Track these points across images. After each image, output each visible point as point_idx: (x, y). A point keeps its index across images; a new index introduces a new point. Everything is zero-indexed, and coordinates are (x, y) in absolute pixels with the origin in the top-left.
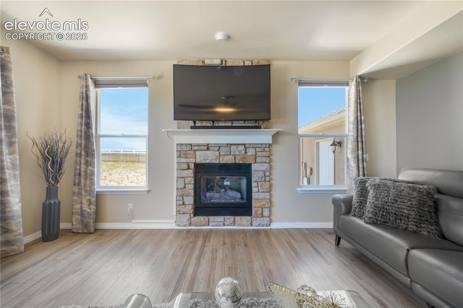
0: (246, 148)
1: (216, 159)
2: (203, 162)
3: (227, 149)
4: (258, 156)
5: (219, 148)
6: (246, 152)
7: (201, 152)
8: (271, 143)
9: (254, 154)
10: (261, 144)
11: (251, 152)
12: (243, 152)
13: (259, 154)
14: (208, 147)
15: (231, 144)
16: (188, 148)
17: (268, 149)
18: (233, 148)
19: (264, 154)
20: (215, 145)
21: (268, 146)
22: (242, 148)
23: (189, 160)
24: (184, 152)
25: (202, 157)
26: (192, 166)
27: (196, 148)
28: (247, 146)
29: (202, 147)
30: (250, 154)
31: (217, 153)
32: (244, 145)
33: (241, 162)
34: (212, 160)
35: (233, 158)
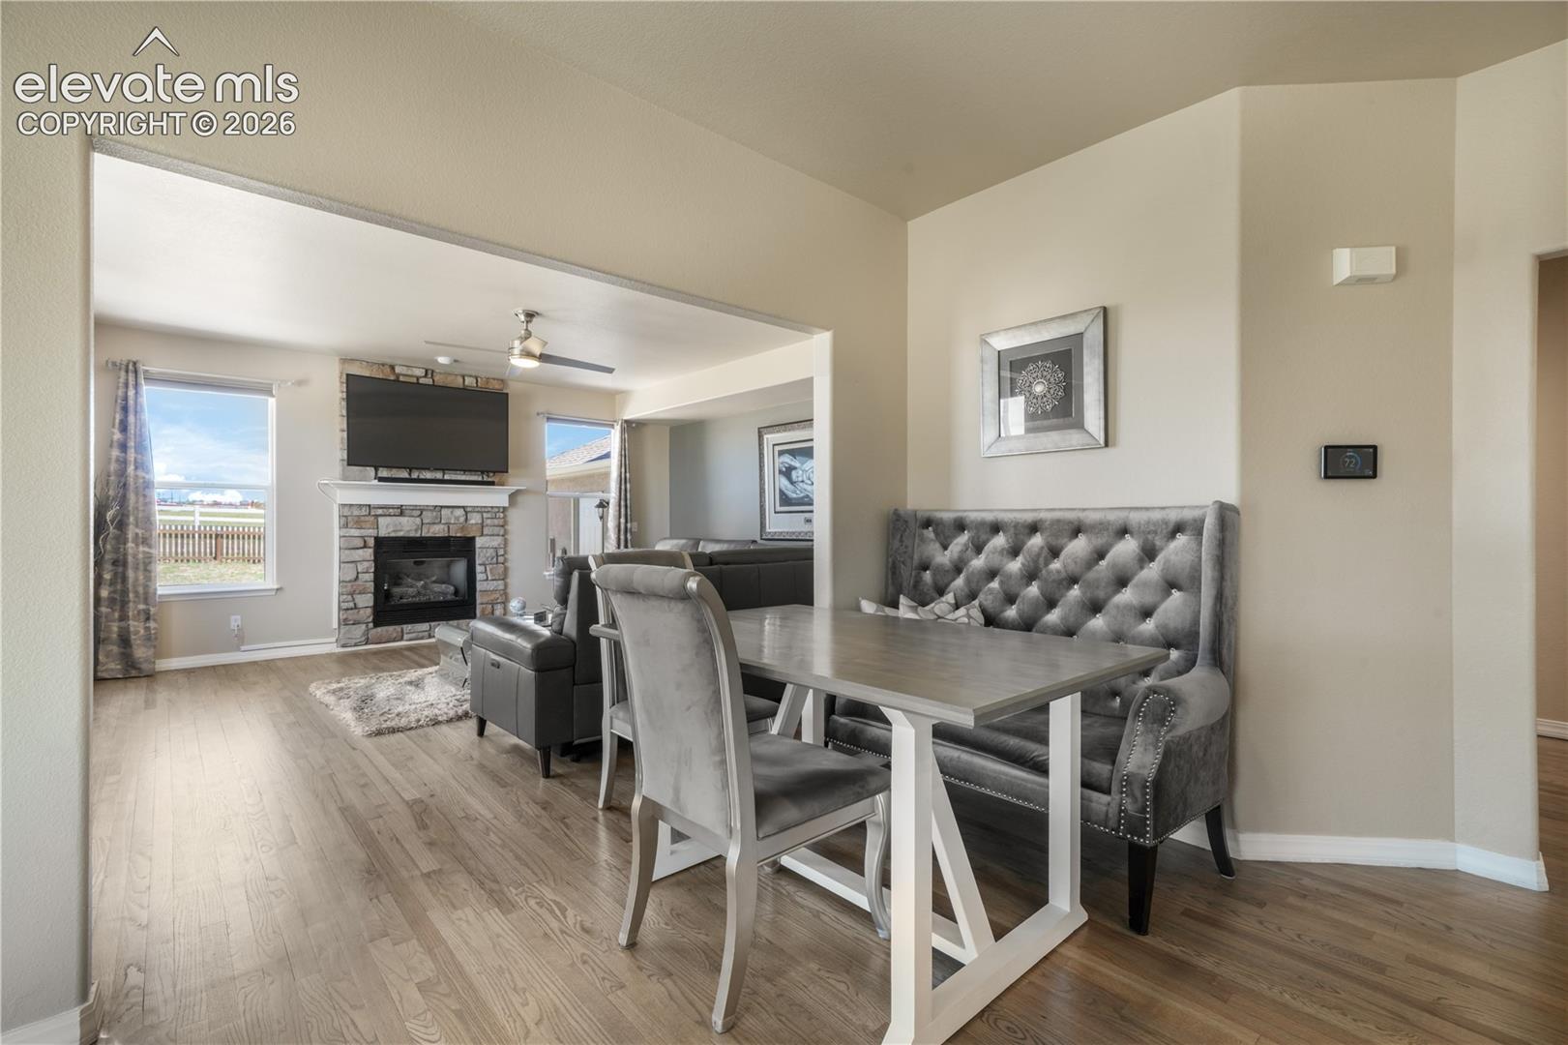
0: (466, 513)
1: (416, 530)
2: (393, 535)
3: (435, 514)
4: (487, 525)
5: (422, 513)
6: (466, 519)
7: (388, 518)
8: (507, 505)
9: (480, 522)
10: (492, 507)
11: (475, 519)
12: (462, 519)
13: (489, 522)
14: (401, 511)
15: (442, 507)
16: (364, 512)
17: (502, 515)
18: (444, 511)
19: (496, 522)
20: (415, 508)
21: (501, 510)
22: (460, 512)
23: (364, 532)
24: (356, 519)
25: (387, 527)
26: (371, 542)
27: (380, 512)
28: (469, 509)
29: (391, 510)
30: (473, 522)
31: (418, 520)
32: (463, 507)
33: (458, 535)
34: (408, 531)
35: (446, 529)
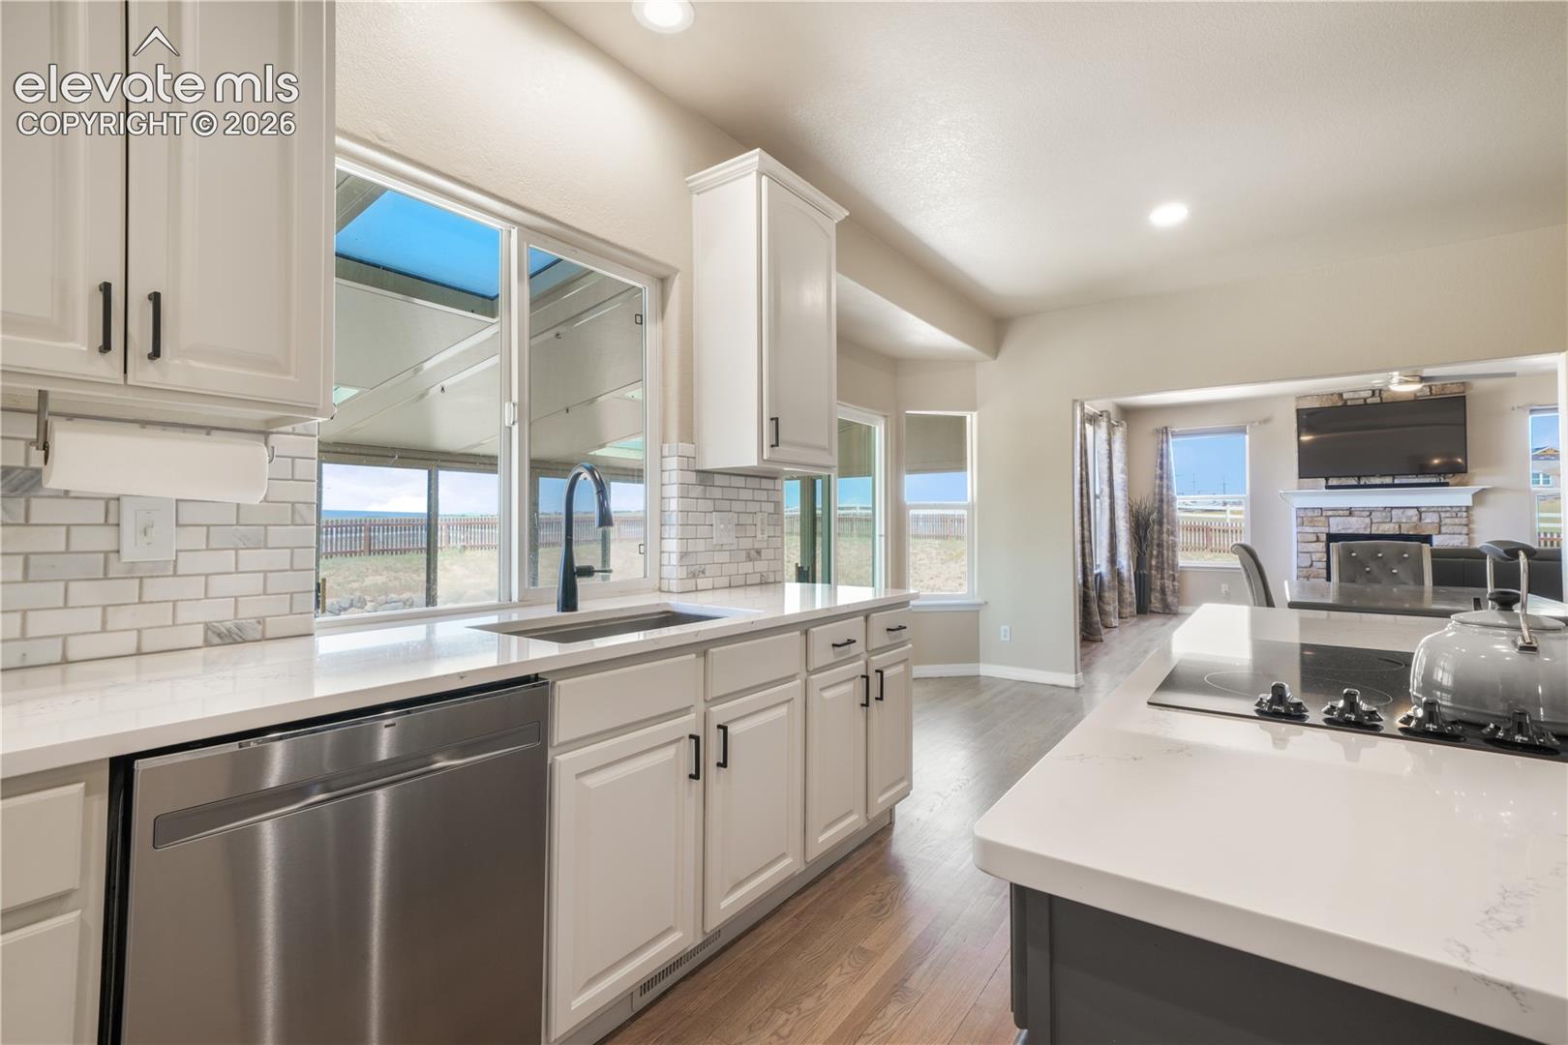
0: (1420, 513)
1: (1365, 528)
2: (1343, 532)
3: (1384, 514)
4: (1445, 524)
5: (1371, 514)
6: (1420, 519)
7: (1338, 518)
8: (1470, 504)
9: (1437, 520)
10: (1451, 507)
11: (1430, 518)
12: (1415, 519)
13: (1448, 521)
14: (1351, 512)
15: (1392, 508)
16: (1317, 513)
17: (1465, 514)
18: (1394, 512)
19: (1457, 521)
20: (1364, 509)
21: (1464, 509)
22: (1415, 512)
23: (1317, 530)
24: (1310, 519)
25: (1337, 526)
26: (1323, 537)
27: (1330, 513)
28: (1423, 509)
29: (1340, 512)
30: (1428, 521)
31: (1368, 520)
32: (1417, 508)
33: (1411, 533)
34: (1358, 529)
35: (1397, 527)
